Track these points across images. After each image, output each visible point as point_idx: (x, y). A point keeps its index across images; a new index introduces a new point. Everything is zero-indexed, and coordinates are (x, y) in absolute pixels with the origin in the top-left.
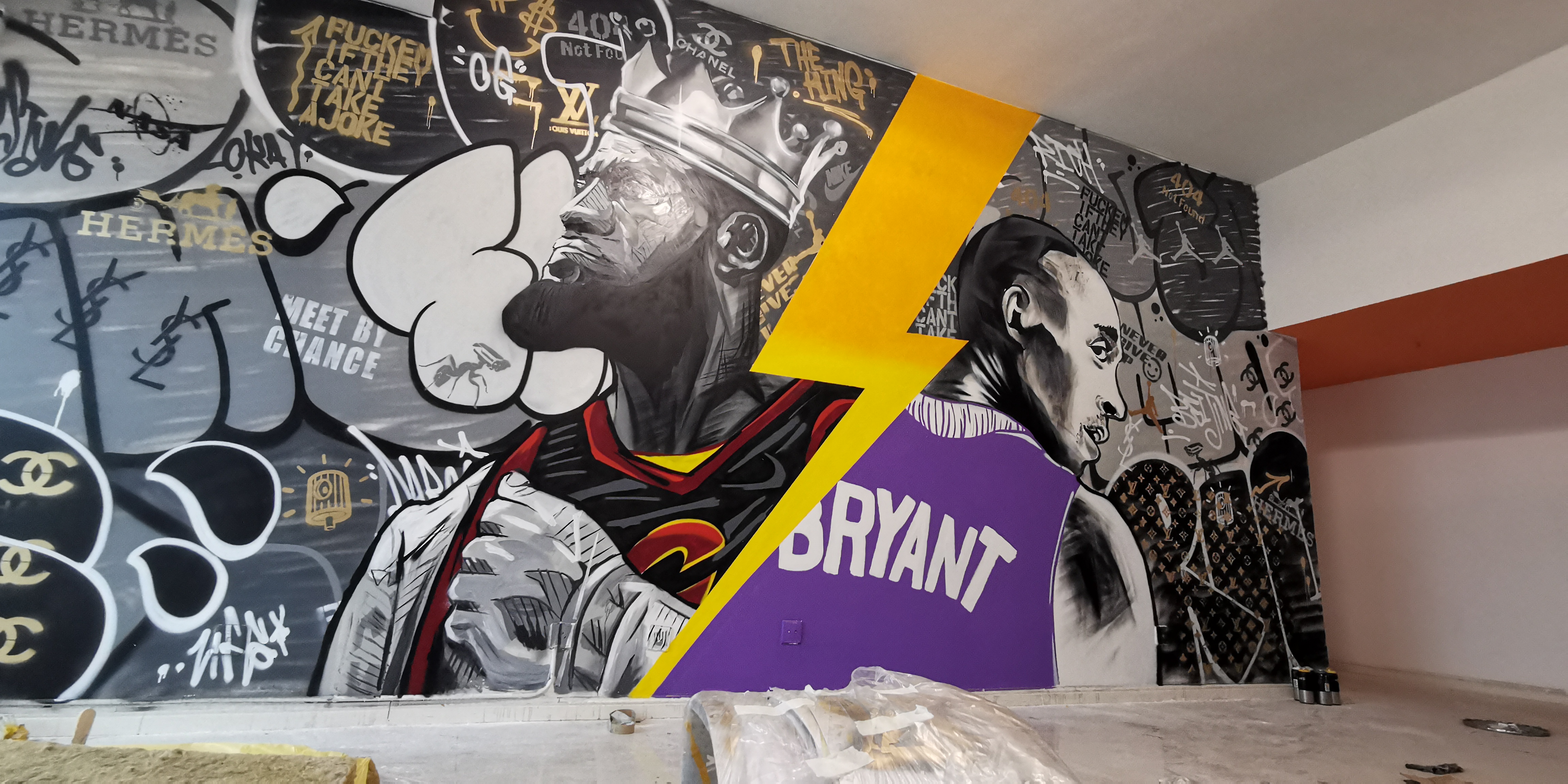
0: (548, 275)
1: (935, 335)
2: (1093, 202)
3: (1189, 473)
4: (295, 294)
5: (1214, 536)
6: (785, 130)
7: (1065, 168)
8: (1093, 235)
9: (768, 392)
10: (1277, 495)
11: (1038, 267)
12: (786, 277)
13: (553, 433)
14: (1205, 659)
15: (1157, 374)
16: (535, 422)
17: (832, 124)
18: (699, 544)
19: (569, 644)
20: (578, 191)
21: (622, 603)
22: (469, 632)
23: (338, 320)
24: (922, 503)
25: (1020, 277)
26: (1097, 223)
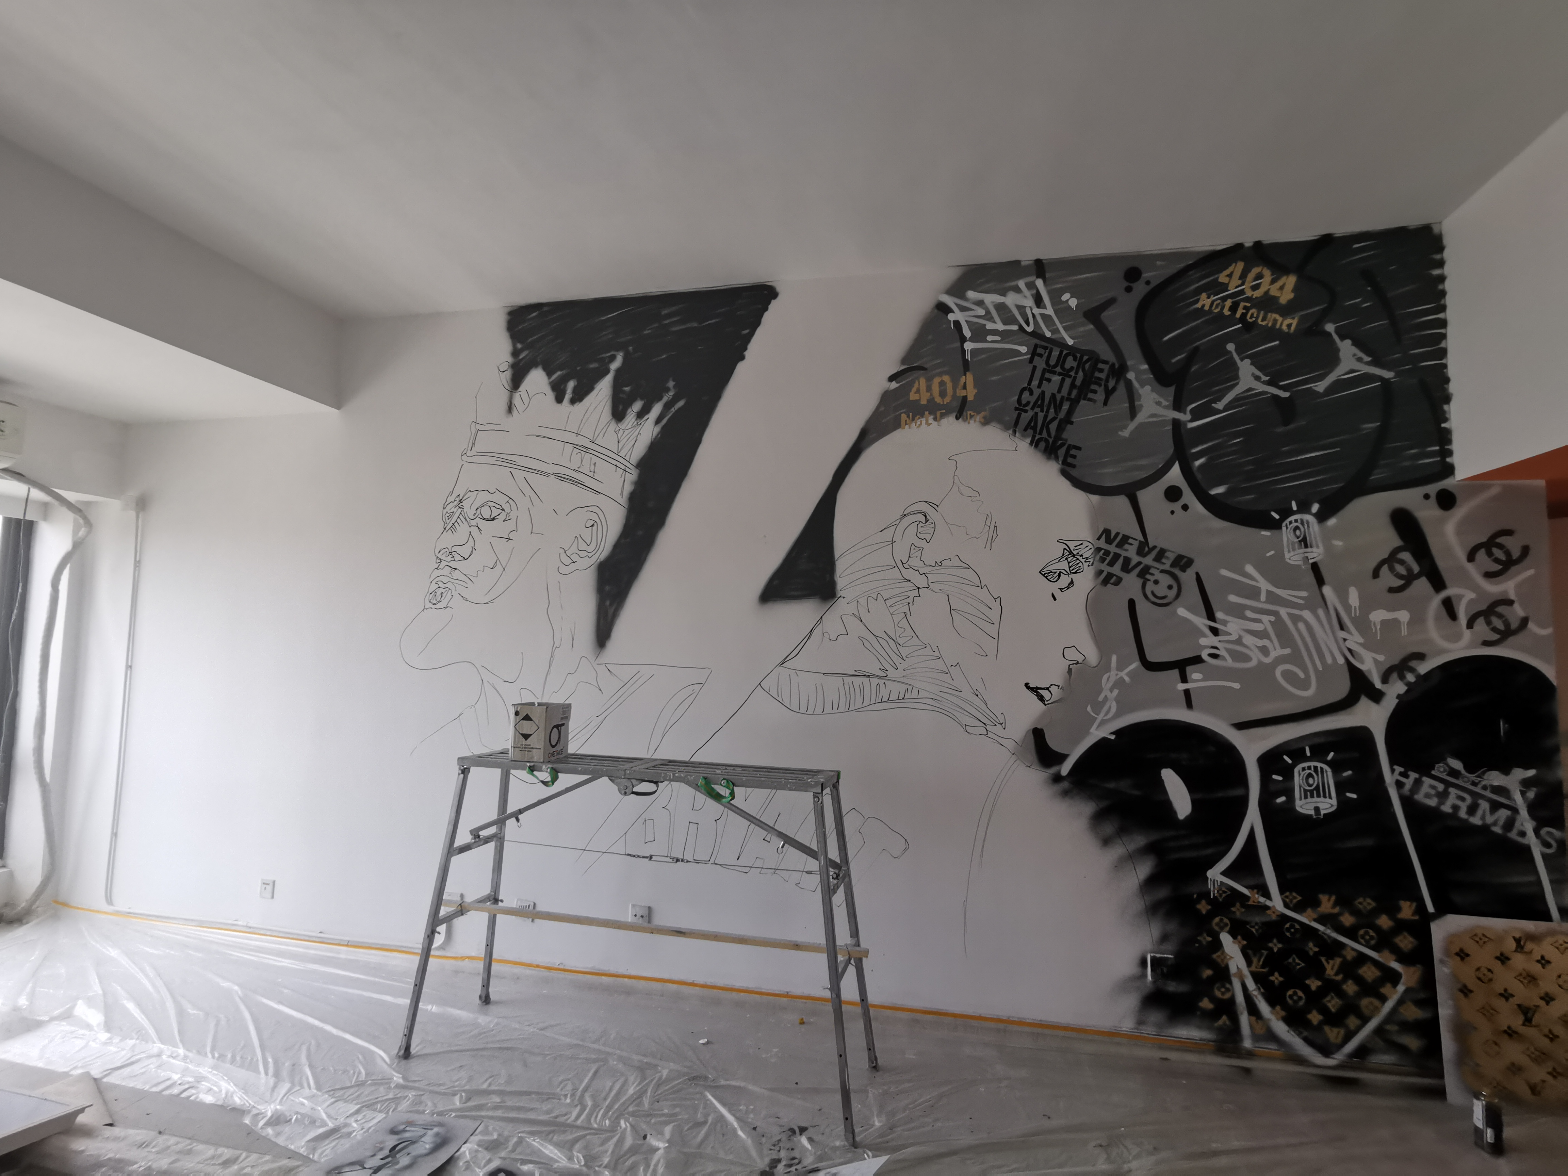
2: (1052, 362)
3: (1235, 738)
7: (1000, 327)
8: (1052, 410)
14: (1253, 1010)
15: (1172, 594)
26: (1059, 391)
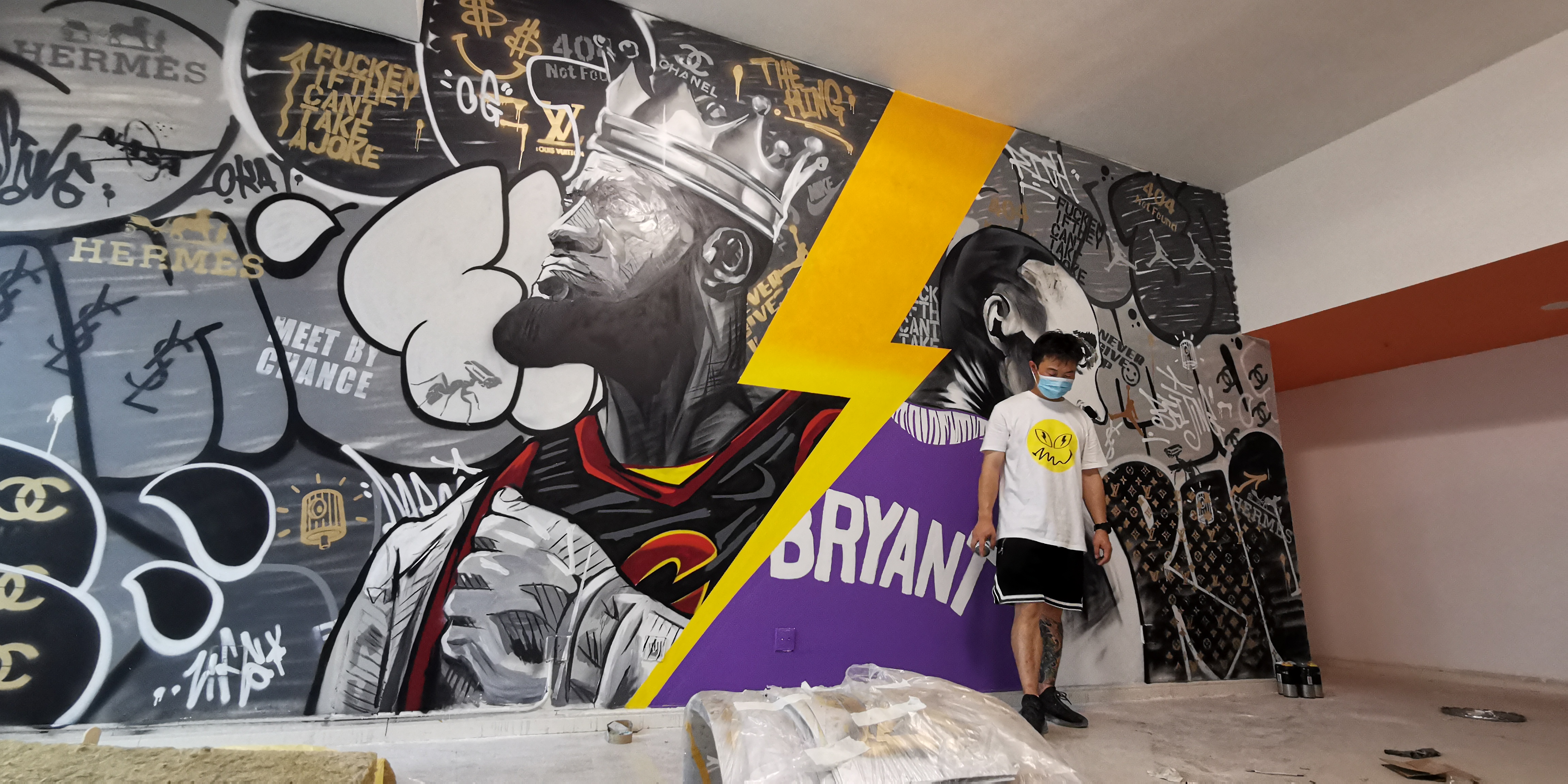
0: (537, 293)
1: (919, 344)
2: (1069, 212)
3: (1170, 475)
4: (287, 316)
5: (1196, 535)
6: (768, 147)
7: (1041, 179)
8: (1070, 243)
9: (756, 404)
10: (1255, 493)
11: (1018, 276)
12: (771, 291)
13: (544, 448)
14: (1191, 657)
15: (1136, 378)
16: (527, 437)
17: (812, 140)
18: (691, 555)
19: (565, 656)
20: (566, 210)
21: (617, 615)
22: (465, 648)
23: (330, 341)
24: (910, 509)
25: (1000, 286)
26: (1074, 232)
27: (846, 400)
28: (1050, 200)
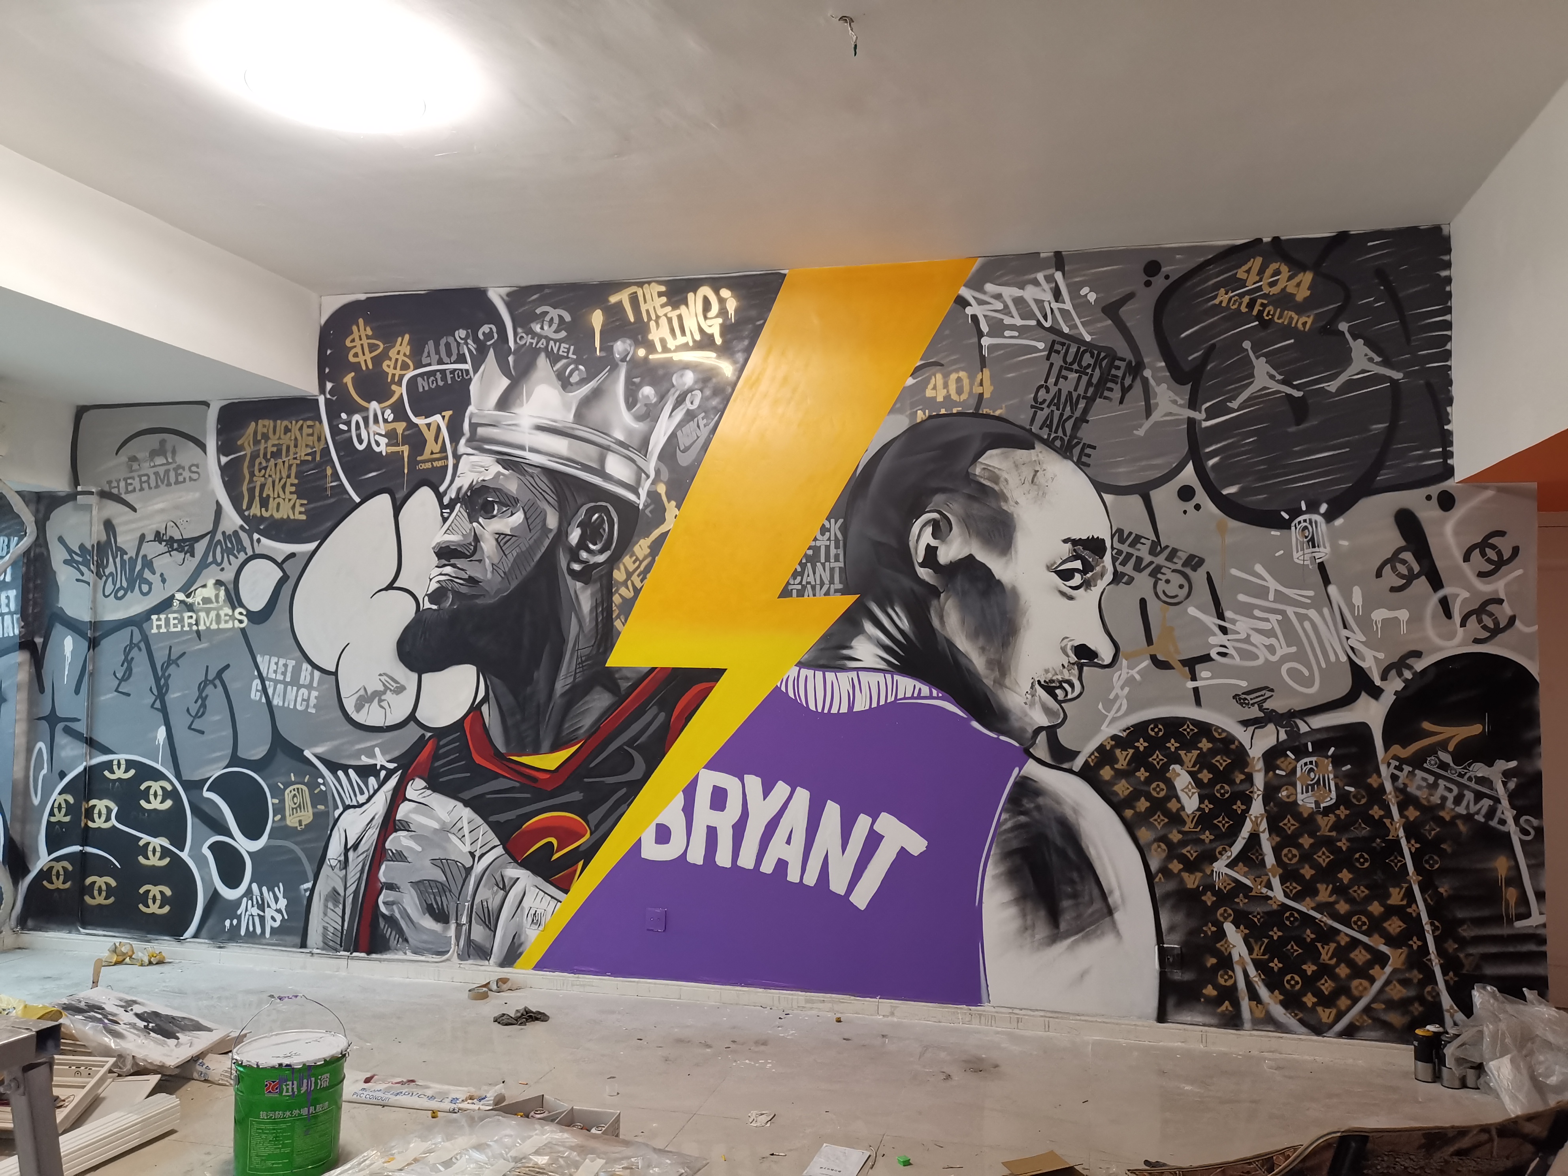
0: (428, 605)
1: (814, 595)
2: (1070, 359)
3: (1242, 735)
4: (263, 655)
5: (1289, 824)
7: (1018, 322)
8: (1068, 408)
9: (624, 685)
10: (1446, 758)
11: (969, 479)
12: (638, 563)
13: (441, 743)
14: (1254, 996)
15: (1183, 592)
16: (428, 734)
17: (682, 376)
18: (567, 835)
20: (445, 520)
21: (505, 887)
22: (395, 907)
23: (290, 669)
25: (939, 498)
26: (1075, 390)
27: (721, 672)
28: (1035, 349)
